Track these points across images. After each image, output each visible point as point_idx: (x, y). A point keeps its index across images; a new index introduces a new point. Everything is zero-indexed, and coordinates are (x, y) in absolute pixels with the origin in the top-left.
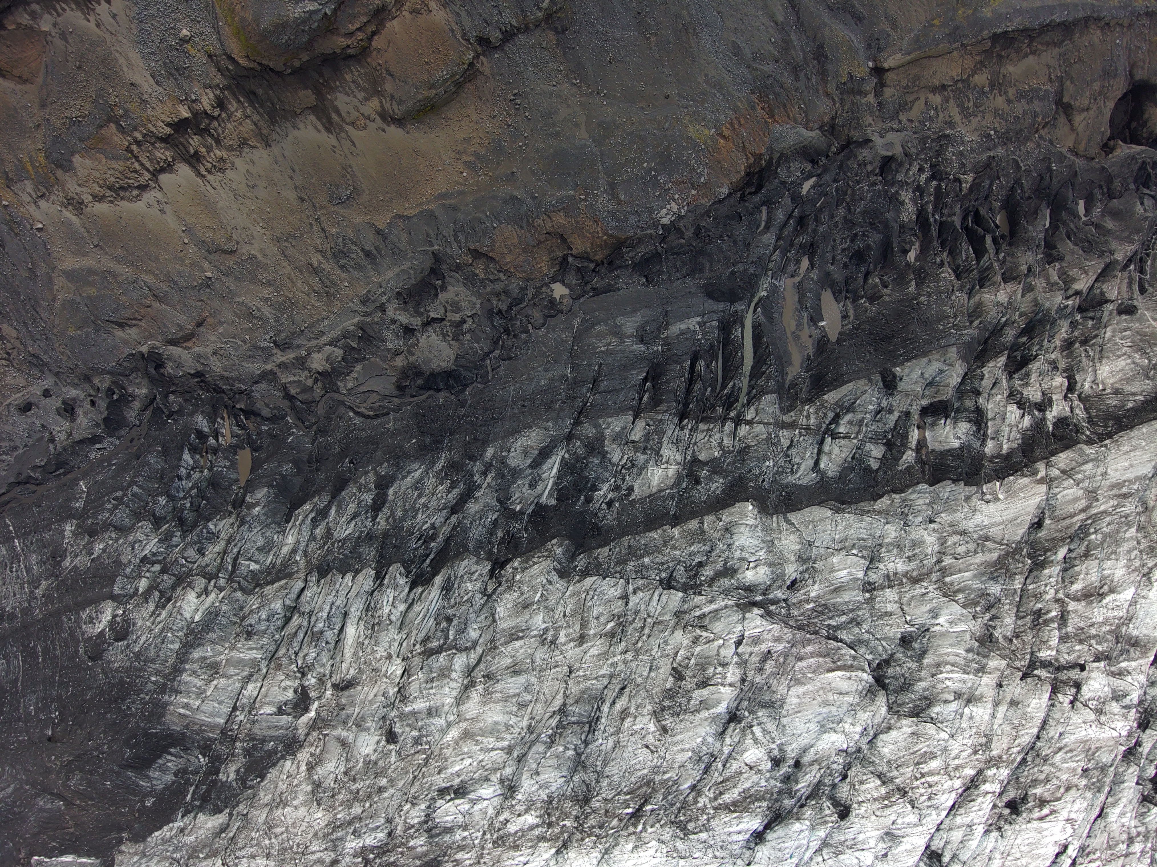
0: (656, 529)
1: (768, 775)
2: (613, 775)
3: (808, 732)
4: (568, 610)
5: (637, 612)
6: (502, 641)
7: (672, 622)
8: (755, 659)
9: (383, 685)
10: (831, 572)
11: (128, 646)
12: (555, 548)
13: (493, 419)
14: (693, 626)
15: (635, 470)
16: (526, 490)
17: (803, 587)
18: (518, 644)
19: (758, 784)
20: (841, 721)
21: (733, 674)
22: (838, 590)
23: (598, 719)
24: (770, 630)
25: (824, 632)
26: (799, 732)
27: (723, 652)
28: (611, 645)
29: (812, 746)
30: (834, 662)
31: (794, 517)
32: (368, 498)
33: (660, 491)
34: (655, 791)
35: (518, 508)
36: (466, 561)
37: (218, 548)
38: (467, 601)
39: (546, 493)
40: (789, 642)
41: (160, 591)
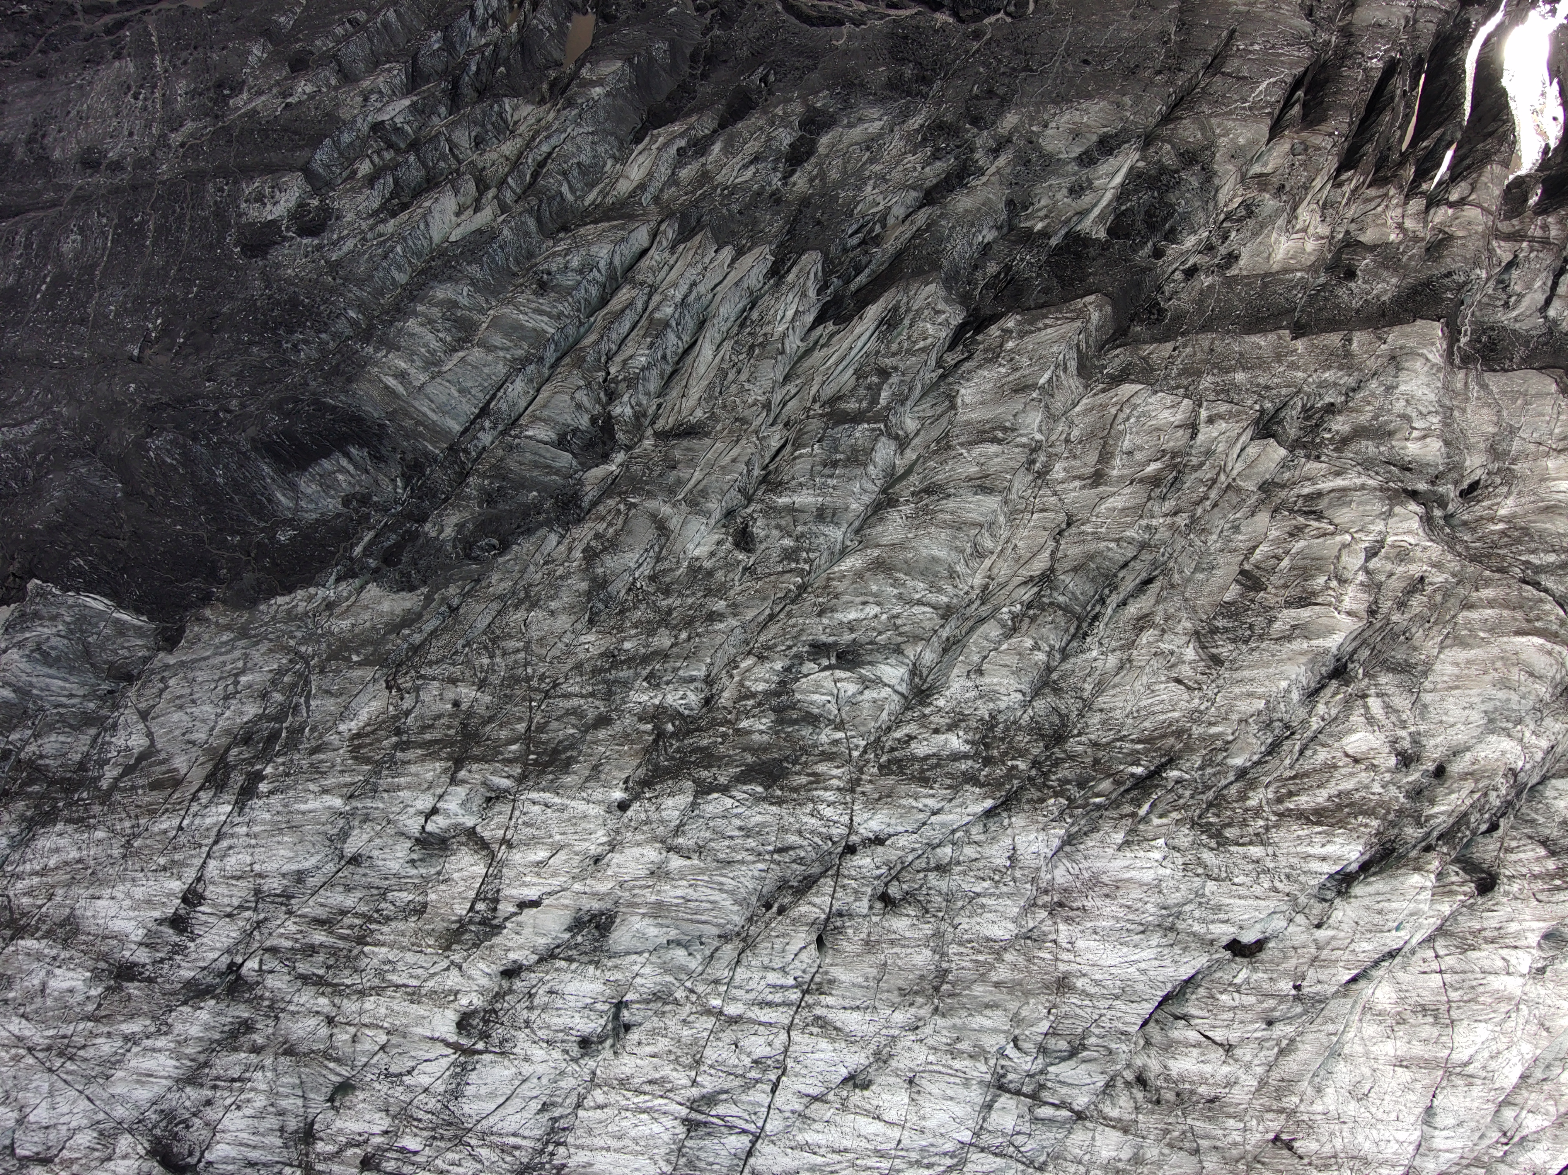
0: (1264, 331)
1: (1388, 776)
2: (1112, 709)
3: (1467, 723)
4: (1075, 433)
5: (1209, 453)
6: (963, 439)
7: (1254, 498)
8: (1395, 585)
9: (747, 447)
10: (1543, 480)
11: (319, 248)
12: (1091, 308)
13: (1028, 68)
14: (1291, 511)
15: (1251, 223)
16: (1062, 197)
17: (1488, 497)
18: (993, 448)
19: (1367, 787)
20: (1519, 721)
21: (1355, 598)
22: (1550, 510)
23: (1096, 618)
24: (1425, 548)
25: (1517, 571)
26: (1452, 720)
27: (1344, 558)
28: (1150, 498)
29: (1468, 749)
30: (1528, 621)
31: (1496, 382)
32: (785, 138)
33: (1286, 271)
34: (1189, 749)
35: (1039, 226)
36: (932, 287)
37: (509, 148)
38: (923, 350)
39: (1096, 211)
40: (1454, 575)
41: (396, 182)
